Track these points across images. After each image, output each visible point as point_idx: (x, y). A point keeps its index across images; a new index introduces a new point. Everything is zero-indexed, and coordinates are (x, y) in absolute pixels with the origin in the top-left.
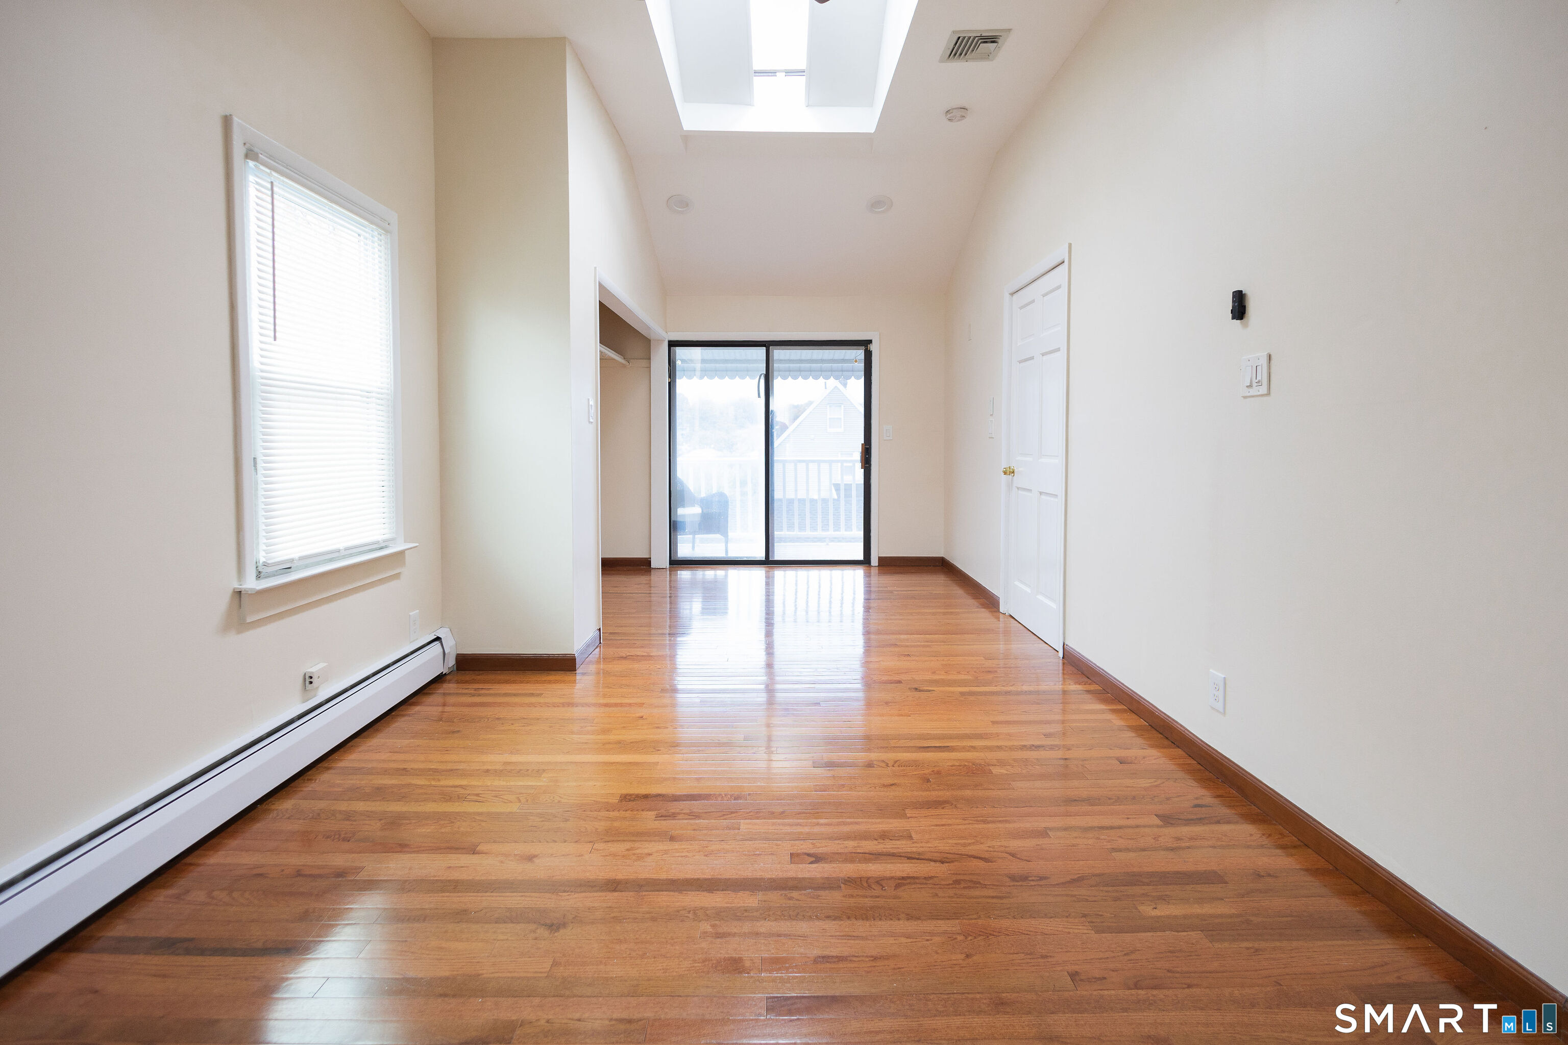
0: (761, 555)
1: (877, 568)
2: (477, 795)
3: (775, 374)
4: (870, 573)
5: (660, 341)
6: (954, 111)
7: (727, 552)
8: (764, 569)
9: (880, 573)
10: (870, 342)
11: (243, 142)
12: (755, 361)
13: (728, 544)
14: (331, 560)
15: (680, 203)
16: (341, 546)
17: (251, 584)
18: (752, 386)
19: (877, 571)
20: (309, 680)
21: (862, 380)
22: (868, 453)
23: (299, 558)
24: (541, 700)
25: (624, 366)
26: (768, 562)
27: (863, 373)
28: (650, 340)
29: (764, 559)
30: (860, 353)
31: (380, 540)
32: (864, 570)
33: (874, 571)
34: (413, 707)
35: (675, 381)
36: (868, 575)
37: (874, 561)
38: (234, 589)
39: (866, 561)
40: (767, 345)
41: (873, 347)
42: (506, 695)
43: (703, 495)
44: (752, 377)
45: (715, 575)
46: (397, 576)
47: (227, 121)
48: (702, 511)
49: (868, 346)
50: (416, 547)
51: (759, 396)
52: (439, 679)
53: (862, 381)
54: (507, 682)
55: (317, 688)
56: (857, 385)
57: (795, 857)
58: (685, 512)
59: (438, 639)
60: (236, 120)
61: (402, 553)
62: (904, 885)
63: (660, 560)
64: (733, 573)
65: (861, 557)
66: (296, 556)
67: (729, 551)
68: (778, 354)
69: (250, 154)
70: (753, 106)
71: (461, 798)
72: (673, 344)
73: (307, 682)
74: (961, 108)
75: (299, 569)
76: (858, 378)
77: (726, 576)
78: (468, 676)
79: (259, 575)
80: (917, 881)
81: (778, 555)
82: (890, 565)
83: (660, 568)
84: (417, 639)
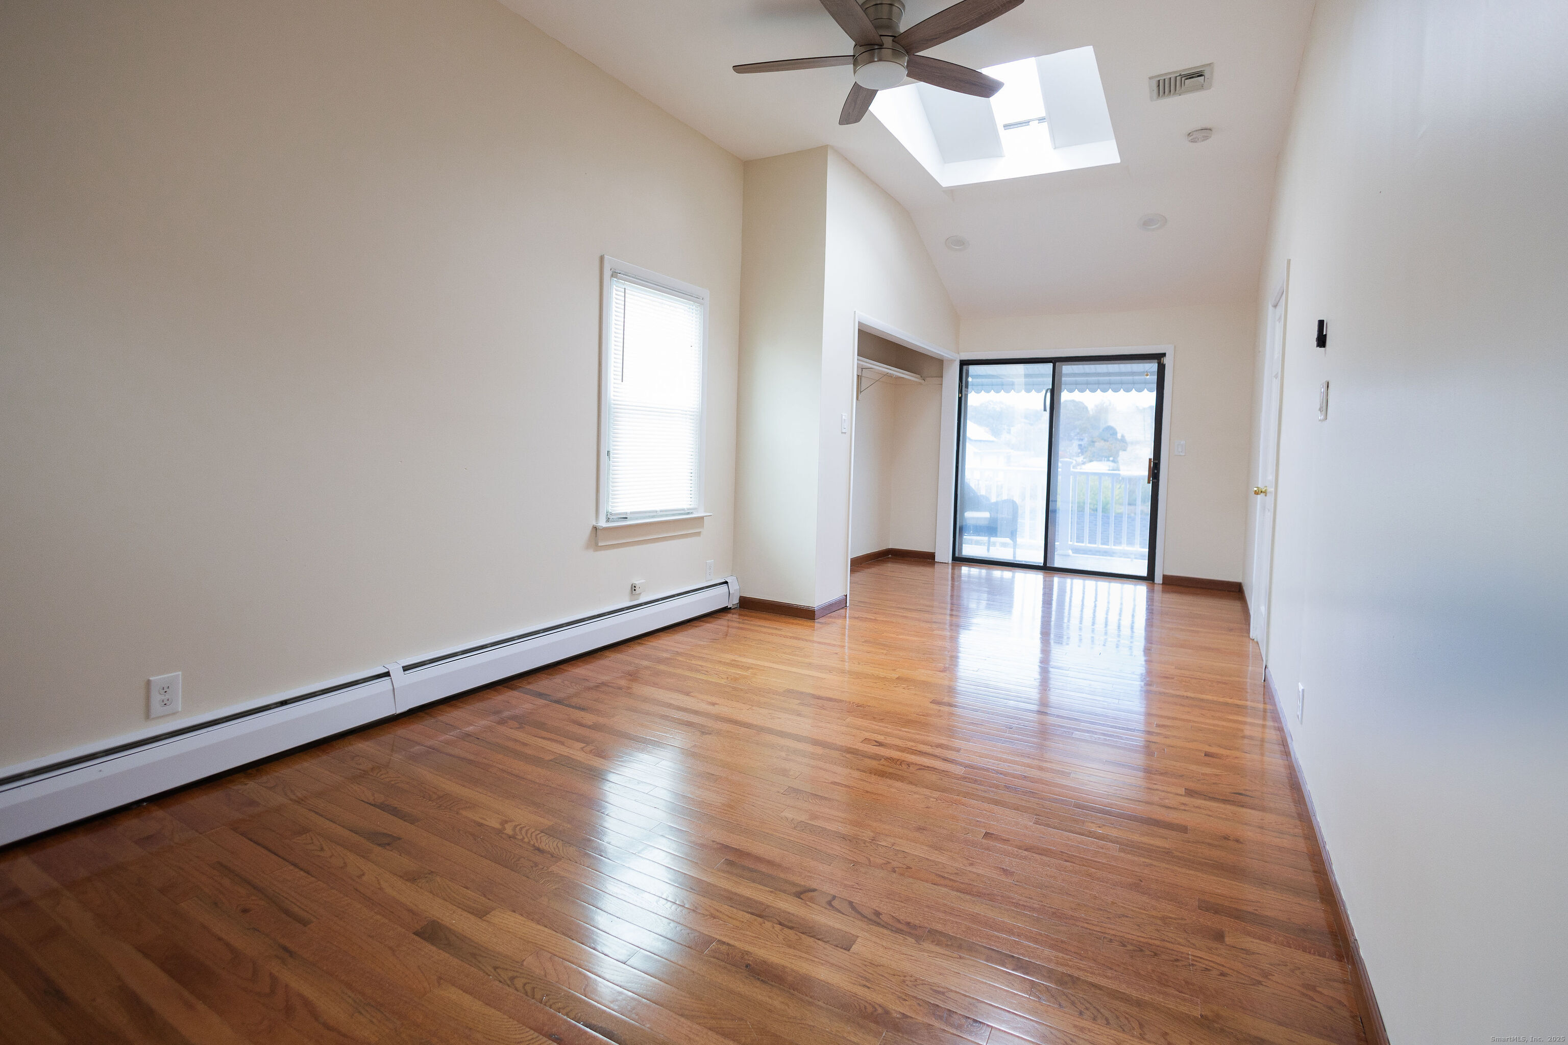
0: (1039, 560)
1: (1161, 586)
2: (707, 671)
3: (1063, 387)
4: (1153, 589)
5: (952, 361)
6: (1194, 133)
7: (1014, 557)
8: (1042, 573)
9: (1164, 591)
10: (1164, 355)
11: (610, 268)
12: (1042, 375)
13: (1017, 550)
14: (653, 517)
15: (959, 243)
16: (658, 509)
17: (603, 523)
18: (1038, 400)
19: (1161, 588)
20: (634, 588)
21: (1155, 393)
22: (1157, 468)
23: (630, 512)
24: (779, 632)
25: (921, 384)
26: (1046, 568)
27: (1155, 385)
28: (943, 361)
29: (1042, 565)
30: (1153, 366)
31: (685, 508)
32: (1147, 586)
33: (1158, 588)
34: (701, 623)
35: (966, 395)
36: (1151, 591)
37: (1158, 579)
38: (593, 525)
39: (1150, 578)
40: (1054, 361)
41: (1167, 361)
42: (759, 626)
43: (993, 499)
44: (1039, 391)
45: (1002, 575)
46: (698, 534)
47: (602, 259)
48: (991, 516)
49: (1161, 360)
50: (711, 516)
51: (1045, 410)
52: (725, 610)
53: (1154, 395)
54: (765, 619)
55: (640, 594)
56: (1149, 398)
57: (866, 741)
58: (971, 516)
59: (726, 583)
60: (606, 257)
61: (702, 518)
62: (925, 770)
63: (944, 555)
64: (1020, 575)
65: (1144, 572)
66: (629, 511)
67: (1017, 556)
68: (1066, 369)
69: (614, 274)
70: (1004, 156)
71: (698, 671)
72: (964, 363)
73: (633, 590)
74: (1202, 130)
75: (632, 519)
76: (1150, 390)
77: (1013, 577)
78: (746, 612)
79: (608, 520)
80: (936, 770)
81: (1058, 563)
82: (1175, 584)
83: (942, 563)
84: (712, 580)
